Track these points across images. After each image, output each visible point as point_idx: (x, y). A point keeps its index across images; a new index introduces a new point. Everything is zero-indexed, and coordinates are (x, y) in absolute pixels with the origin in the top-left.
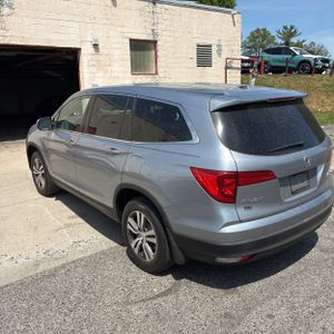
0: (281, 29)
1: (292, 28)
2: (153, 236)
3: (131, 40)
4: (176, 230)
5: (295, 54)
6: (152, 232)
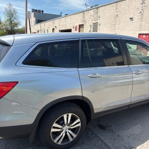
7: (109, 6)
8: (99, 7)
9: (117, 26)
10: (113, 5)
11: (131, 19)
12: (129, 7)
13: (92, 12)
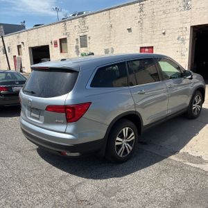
7: (99, 14)
8: (86, 16)
9: (113, 39)
10: (104, 13)
11: (129, 30)
12: (125, 16)
13: (76, 22)
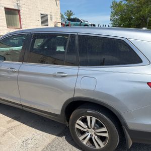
0: (66, 12)
1: (71, 11)
2: (105, 132)
3: (5, 8)
4: (131, 127)
5: (82, 22)
6: (105, 129)
